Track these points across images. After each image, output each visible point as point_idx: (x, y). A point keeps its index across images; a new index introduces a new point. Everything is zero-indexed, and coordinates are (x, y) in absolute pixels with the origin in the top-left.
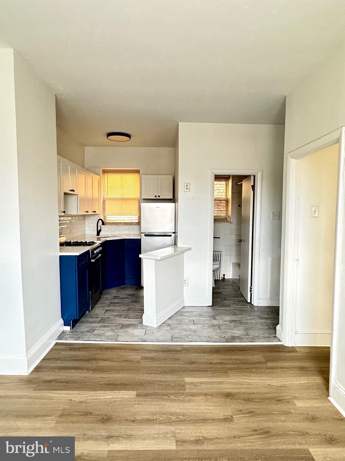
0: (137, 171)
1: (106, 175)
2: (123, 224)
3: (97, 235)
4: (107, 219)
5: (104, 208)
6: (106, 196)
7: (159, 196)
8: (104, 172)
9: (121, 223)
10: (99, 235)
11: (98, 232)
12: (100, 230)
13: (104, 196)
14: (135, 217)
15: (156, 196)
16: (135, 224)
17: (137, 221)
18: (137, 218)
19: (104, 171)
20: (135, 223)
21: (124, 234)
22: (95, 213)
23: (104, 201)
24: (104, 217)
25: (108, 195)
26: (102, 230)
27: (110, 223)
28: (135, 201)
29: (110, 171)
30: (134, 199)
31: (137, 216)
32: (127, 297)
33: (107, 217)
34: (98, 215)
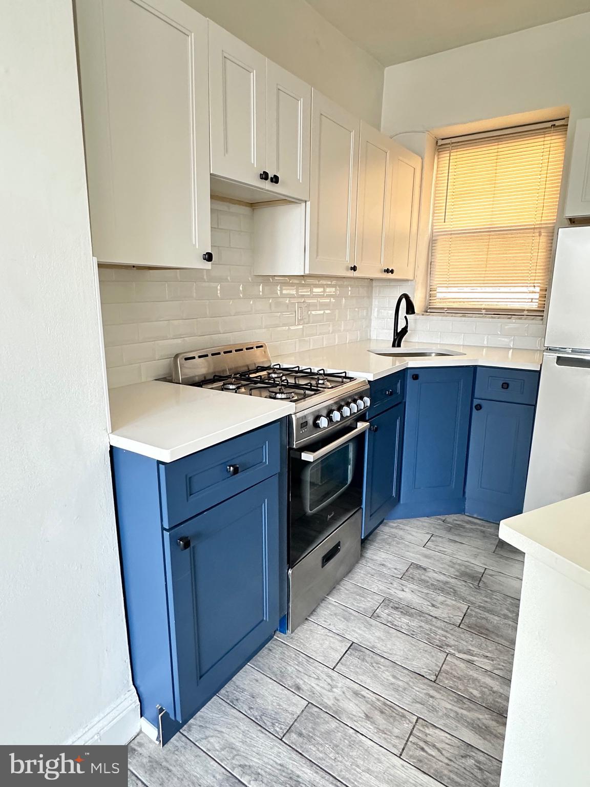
0: (558, 123)
1: (445, 156)
2: (484, 312)
3: (394, 346)
4: (439, 295)
5: (430, 264)
6: (440, 226)
8: (442, 145)
9: (480, 309)
10: (399, 346)
11: (399, 336)
12: (405, 330)
13: (432, 226)
14: (532, 289)
16: (526, 313)
17: (534, 306)
18: (537, 296)
19: (441, 142)
20: (529, 310)
21: (484, 347)
22: (390, 276)
23: (432, 242)
24: (428, 291)
25: (445, 222)
26: (407, 331)
27: (445, 309)
28: (537, 234)
29: (458, 142)
30: (534, 228)
31: (539, 286)
32: (452, 581)
33: (438, 291)
34: (410, 283)
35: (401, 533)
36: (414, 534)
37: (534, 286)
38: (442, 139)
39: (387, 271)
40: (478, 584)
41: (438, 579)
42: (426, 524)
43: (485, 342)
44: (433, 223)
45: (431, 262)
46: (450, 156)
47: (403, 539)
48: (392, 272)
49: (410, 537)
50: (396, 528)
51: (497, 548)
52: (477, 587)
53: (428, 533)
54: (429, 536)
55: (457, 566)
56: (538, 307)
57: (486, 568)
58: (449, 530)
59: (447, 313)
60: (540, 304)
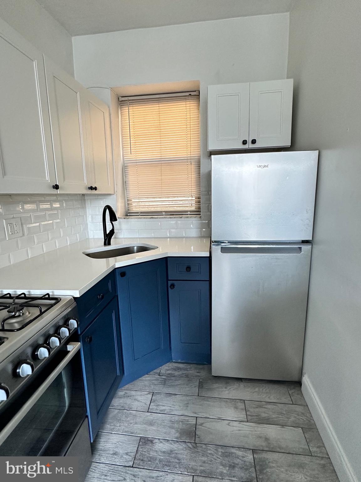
0: (192, 94)
1: (126, 109)
2: (164, 213)
3: (105, 244)
4: (134, 204)
5: (125, 183)
6: (128, 157)
7: (254, 142)
8: (122, 101)
9: (161, 212)
10: (109, 244)
11: (108, 237)
12: (112, 232)
14: (190, 198)
15: (245, 142)
16: (189, 213)
17: (193, 208)
18: (194, 202)
19: (121, 99)
20: (190, 211)
21: (168, 238)
22: (94, 192)
23: (124, 168)
24: (126, 201)
25: (131, 154)
26: (114, 233)
27: (139, 213)
28: (190, 163)
29: (133, 100)
30: (187, 159)
31: (194, 196)
32: (175, 446)
33: (133, 201)
34: (112, 197)
35: (128, 401)
36: (139, 398)
37: (192, 196)
38: (122, 97)
39: (91, 188)
40: (195, 441)
41: (164, 450)
42: (146, 383)
43: (168, 235)
44: (123, 155)
45: (126, 182)
46: (129, 109)
47: (130, 409)
48: (95, 189)
49: (136, 403)
50: (125, 396)
51: (200, 389)
52: (194, 445)
53: (149, 393)
54: (150, 396)
55: (176, 425)
56: (195, 209)
57: (197, 417)
58: (164, 383)
59: (141, 216)
60: (196, 207)
